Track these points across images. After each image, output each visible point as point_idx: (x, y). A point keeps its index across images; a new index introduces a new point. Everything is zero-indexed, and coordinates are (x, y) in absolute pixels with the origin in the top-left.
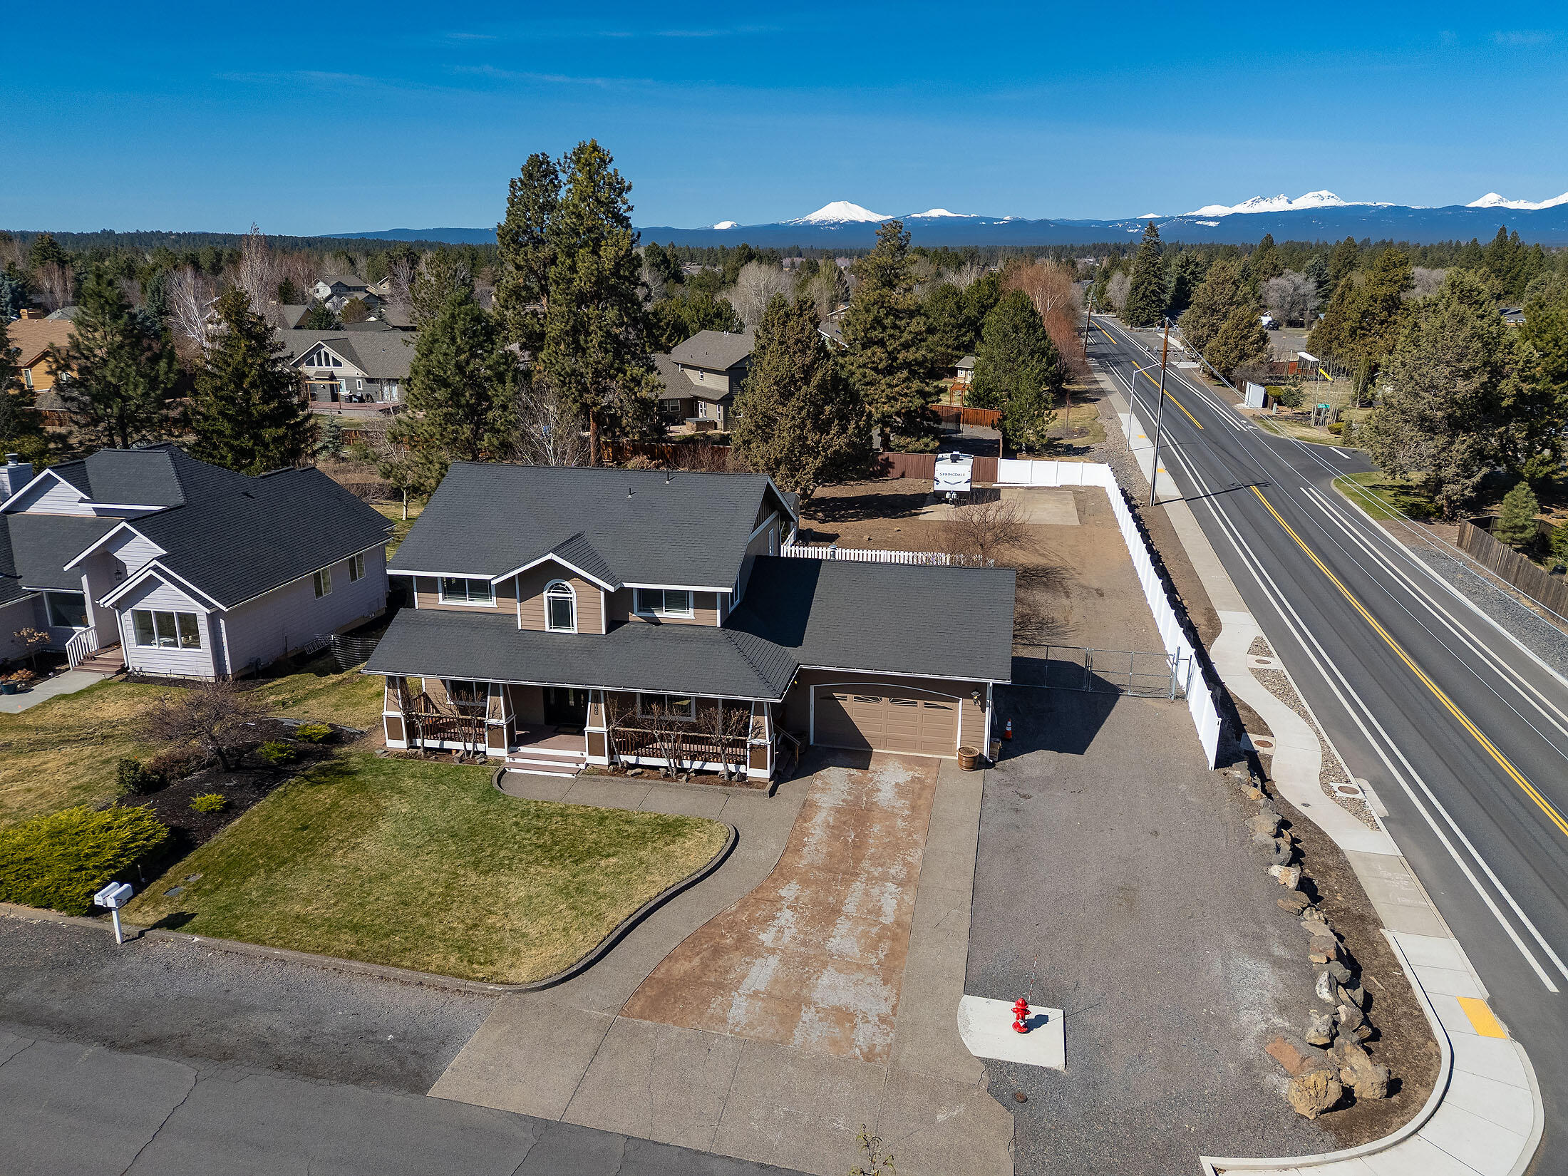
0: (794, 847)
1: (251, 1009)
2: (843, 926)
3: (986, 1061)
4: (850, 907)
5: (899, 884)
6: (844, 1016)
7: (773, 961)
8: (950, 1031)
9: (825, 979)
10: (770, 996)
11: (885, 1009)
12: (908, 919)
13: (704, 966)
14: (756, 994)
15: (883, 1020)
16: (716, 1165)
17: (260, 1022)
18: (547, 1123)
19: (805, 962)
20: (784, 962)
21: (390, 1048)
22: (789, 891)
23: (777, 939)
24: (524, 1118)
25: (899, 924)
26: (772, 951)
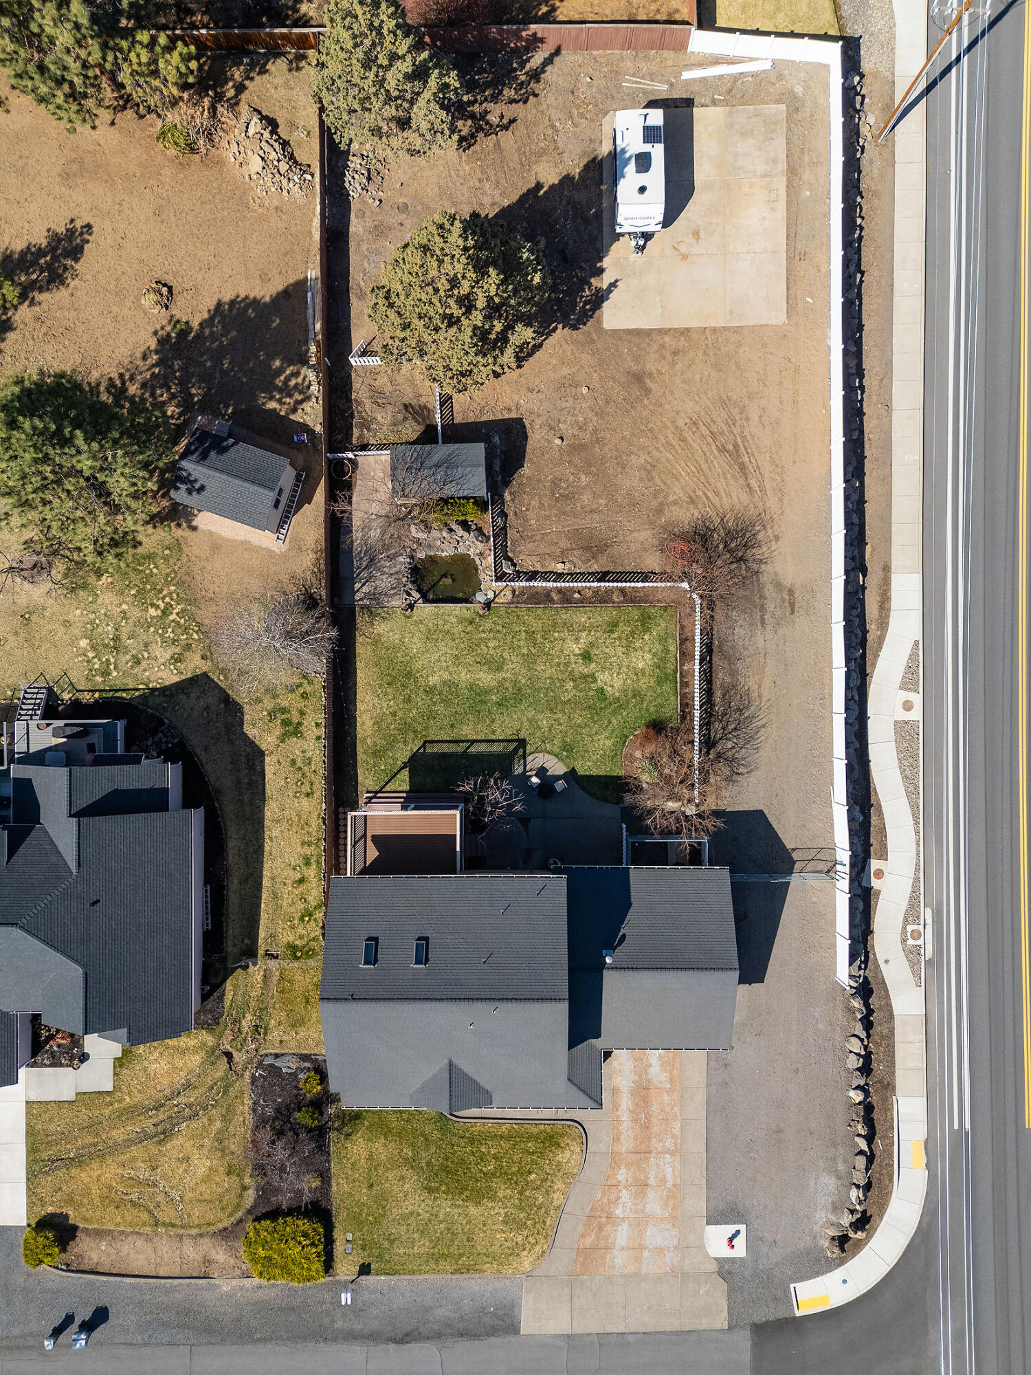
0: (617, 1139)
1: (431, 1308)
2: (651, 1195)
3: (716, 1259)
4: (652, 1181)
5: (672, 1155)
6: (660, 1250)
7: (625, 1226)
8: (702, 1247)
9: (649, 1233)
10: (630, 1249)
11: (675, 1242)
12: (678, 1181)
13: (598, 1238)
14: (623, 1248)
15: (675, 1248)
16: (630, 1338)
17: (441, 1313)
18: (568, 1336)
19: (638, 1225)
20: (630, 1225)
21: (494, 1314)
22: (622, 1175)
23: (624, 1211)
24: (560, 1336)
25: (674, 1185)
26: (623, 1220)
